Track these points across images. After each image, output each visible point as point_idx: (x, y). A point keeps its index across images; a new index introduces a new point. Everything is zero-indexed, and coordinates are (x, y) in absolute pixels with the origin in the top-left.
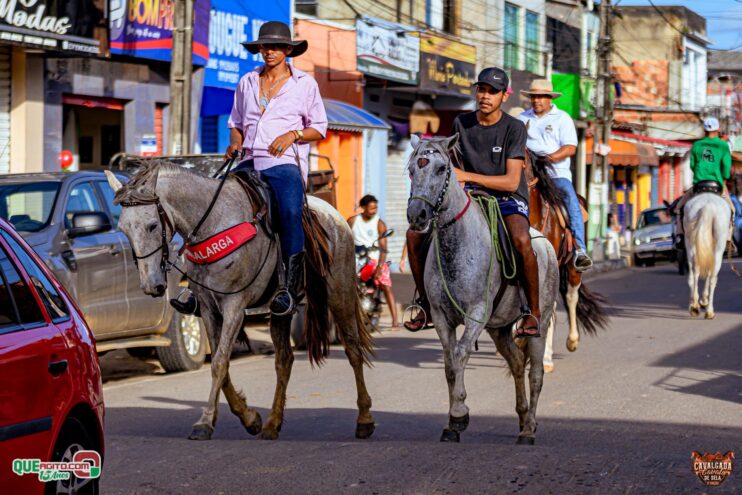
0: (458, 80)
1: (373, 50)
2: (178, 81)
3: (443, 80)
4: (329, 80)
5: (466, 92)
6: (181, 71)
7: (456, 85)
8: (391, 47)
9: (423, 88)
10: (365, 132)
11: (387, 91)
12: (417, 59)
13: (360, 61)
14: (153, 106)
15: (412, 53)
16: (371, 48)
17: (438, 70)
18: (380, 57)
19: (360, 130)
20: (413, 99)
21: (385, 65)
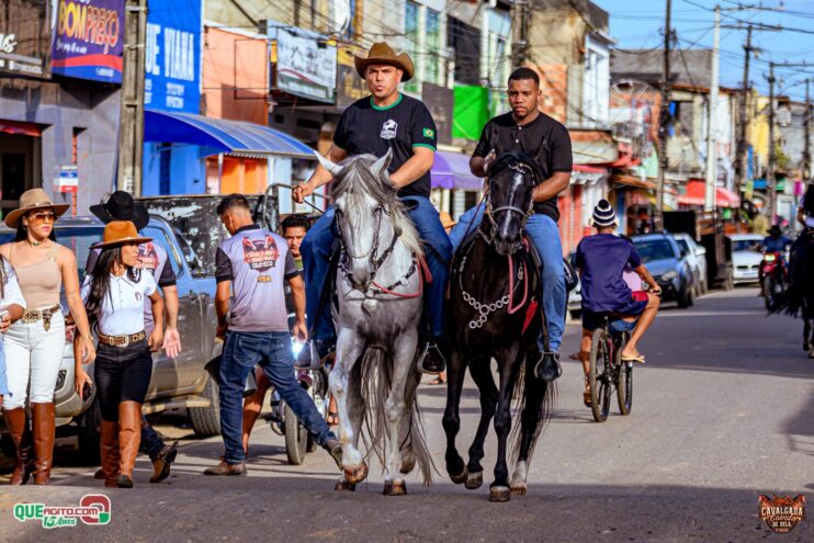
1: (293, 63)
2: (129, 106)
4: (236, 98)
6: (133, 94)
8: (309, 59)
9: (339, 107)
10: (271, 160)
11: (297, 110)
12: (334, 73)
13: (280, 77)
14: (71, 132)
15: (327, 65)
16: (290, 62)
17: (354, 86)
18: (299, 72)
19: (265, 157)
20: (320, 119)
21: (303, 81)
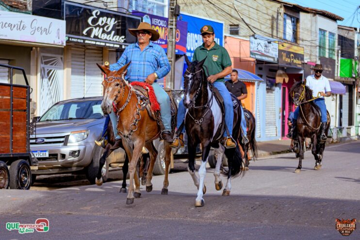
0: (296, 61)
3: (289, 61)
4: (240, 61)
5: (300, 66)
6: (171, 57)
7: (295, 63)
8: (265, 48)
9: (280, 64)
10: (256, 83)
11: (265, 66)
12: (278, 53)
13: (251, 53)
16: (256, 48)
17: (287, 57)
18: (261, 51)
19: (254, 82)
20: (276, 69)
21: (263, 55)
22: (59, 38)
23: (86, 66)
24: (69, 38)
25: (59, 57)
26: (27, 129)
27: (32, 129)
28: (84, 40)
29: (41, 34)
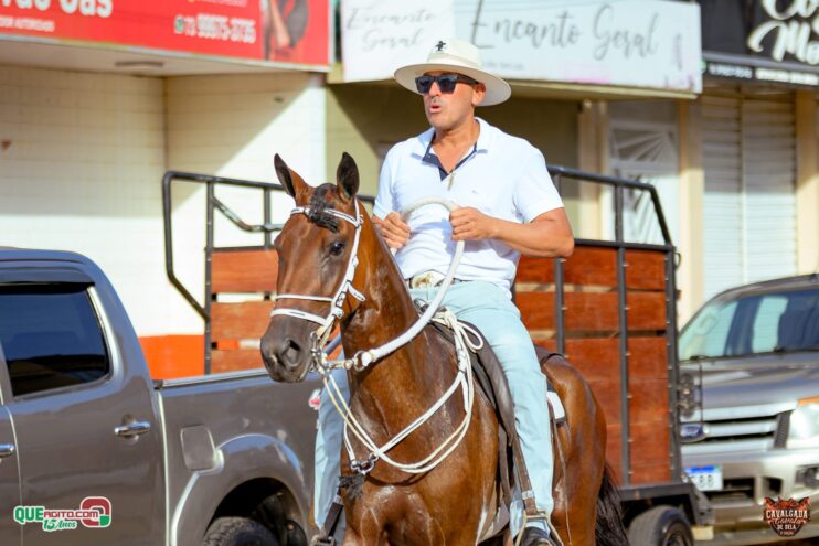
22: (680, 67)
23: (744, 156)
24: (708, 62)
25: (662, 129)
26: (670, 399)
27: (690, 398)
28: (753, 68)
29: (627, 53)
